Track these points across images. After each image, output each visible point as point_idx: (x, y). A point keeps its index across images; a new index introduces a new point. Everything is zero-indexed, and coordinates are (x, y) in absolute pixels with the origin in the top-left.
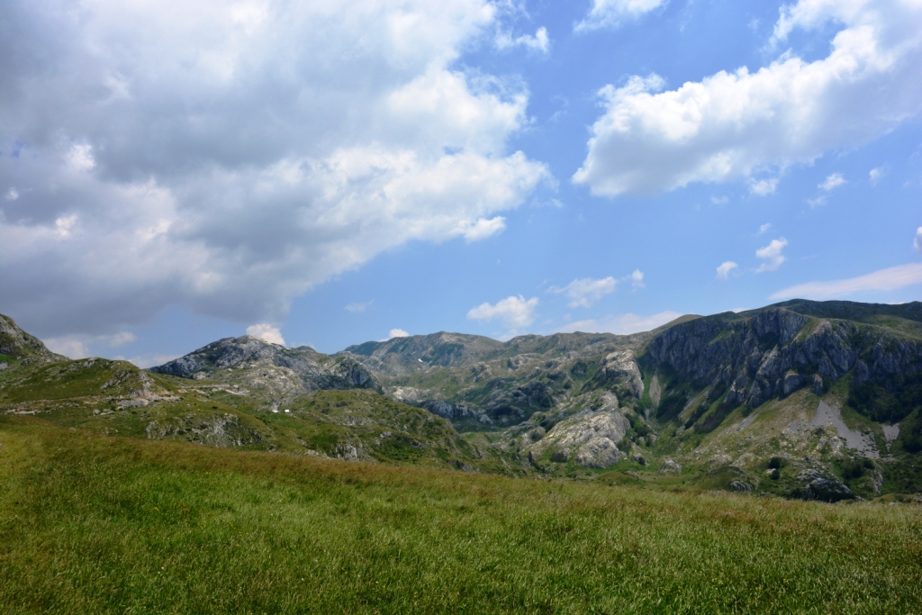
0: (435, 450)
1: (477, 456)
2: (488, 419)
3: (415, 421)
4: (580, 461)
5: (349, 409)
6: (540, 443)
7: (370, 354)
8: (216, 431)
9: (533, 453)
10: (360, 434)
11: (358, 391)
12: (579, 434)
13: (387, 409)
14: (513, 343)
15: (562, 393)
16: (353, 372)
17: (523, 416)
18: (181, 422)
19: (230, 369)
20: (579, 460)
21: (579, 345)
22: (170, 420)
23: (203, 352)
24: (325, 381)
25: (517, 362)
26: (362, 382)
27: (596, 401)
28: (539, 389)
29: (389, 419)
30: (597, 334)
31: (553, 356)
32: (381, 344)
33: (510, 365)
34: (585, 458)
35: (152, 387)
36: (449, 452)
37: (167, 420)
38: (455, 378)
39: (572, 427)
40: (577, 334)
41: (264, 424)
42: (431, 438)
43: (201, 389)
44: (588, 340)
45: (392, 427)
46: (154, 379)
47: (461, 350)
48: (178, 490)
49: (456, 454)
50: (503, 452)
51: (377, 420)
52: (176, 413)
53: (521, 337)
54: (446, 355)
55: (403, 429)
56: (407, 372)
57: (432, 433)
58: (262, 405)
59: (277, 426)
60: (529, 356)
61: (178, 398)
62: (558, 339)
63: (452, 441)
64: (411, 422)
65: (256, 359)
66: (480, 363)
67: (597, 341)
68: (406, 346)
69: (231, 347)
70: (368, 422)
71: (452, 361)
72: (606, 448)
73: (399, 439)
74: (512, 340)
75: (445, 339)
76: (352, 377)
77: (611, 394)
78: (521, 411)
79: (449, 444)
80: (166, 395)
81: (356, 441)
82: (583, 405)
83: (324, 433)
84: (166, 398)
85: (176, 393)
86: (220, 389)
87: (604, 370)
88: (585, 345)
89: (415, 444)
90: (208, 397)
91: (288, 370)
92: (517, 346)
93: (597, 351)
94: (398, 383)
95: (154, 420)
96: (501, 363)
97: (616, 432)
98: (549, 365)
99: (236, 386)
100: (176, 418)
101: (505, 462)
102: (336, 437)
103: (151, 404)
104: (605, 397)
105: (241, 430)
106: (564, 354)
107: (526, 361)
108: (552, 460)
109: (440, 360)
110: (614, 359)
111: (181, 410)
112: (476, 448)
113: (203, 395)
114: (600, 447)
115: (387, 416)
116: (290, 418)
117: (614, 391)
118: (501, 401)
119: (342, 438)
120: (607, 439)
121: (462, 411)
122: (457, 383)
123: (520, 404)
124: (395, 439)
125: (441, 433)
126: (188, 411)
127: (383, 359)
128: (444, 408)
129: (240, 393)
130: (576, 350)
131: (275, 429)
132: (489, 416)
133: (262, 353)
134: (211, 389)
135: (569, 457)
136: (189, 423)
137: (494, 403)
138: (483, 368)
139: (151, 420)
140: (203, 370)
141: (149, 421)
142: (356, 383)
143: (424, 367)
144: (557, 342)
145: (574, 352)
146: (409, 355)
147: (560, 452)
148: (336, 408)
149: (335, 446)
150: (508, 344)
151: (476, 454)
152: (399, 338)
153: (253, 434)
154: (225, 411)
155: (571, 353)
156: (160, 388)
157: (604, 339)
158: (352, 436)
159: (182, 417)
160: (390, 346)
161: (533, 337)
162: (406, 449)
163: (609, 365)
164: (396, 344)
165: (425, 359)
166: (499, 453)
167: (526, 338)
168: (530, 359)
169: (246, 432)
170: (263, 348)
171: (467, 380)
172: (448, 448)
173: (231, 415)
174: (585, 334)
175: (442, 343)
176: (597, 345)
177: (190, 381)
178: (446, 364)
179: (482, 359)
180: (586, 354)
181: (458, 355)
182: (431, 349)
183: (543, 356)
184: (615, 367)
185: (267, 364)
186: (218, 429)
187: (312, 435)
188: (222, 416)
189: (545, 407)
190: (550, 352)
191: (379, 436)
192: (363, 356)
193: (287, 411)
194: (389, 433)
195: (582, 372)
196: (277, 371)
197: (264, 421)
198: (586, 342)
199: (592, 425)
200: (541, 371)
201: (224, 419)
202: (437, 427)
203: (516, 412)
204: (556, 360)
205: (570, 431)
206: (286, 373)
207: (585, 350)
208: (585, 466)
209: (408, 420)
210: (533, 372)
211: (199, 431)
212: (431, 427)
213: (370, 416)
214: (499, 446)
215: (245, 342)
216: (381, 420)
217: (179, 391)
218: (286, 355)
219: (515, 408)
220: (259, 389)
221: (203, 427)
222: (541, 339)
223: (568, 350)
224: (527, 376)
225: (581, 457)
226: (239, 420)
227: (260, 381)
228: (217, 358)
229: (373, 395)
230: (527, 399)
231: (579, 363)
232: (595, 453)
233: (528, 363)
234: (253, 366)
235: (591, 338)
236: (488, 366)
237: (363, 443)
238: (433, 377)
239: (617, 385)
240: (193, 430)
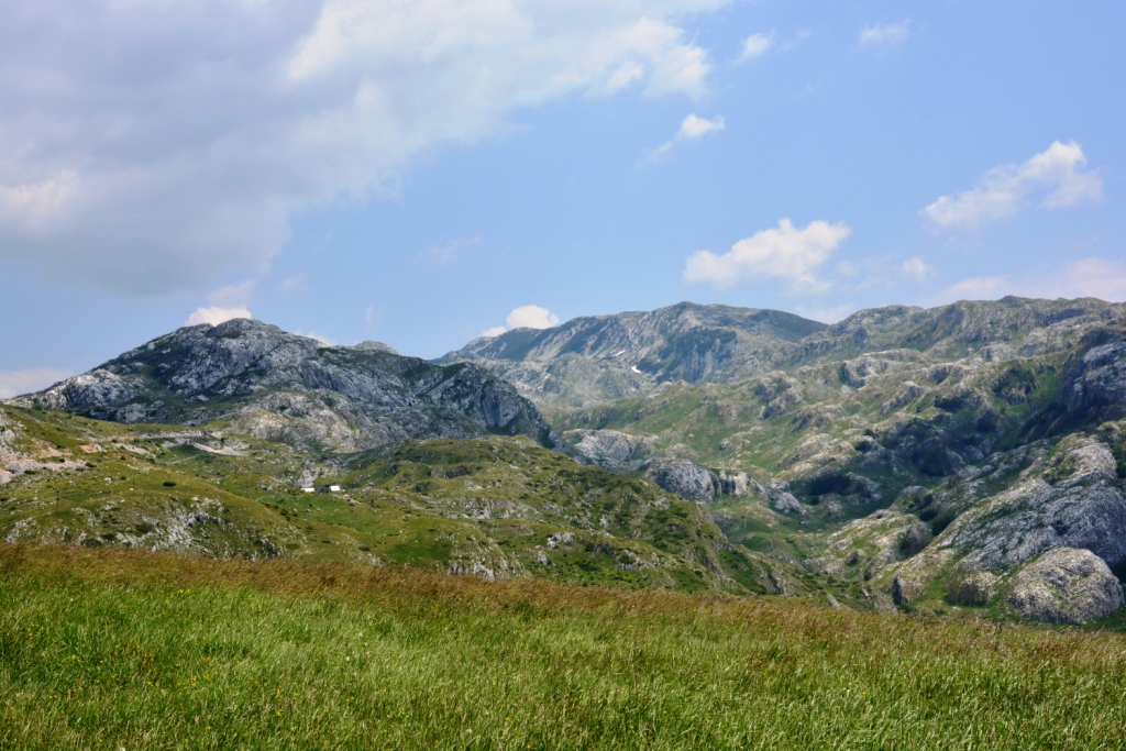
0: (674, 573)
1: (770, 588)
2: (795, 503)
3: (626, 506)
4: (1021, 604)
5: (476, 481)
6: (919, 558)
7: (522, 358)
8: (172, 538)
9: (902, 582)
10: (502, 538)
11: (497, 440)
12: (1015, 541)
13: (562, 480)
14: (851, 327)
15: (972, 442)
16: (483, 398)
17: (877, 496)
18: (91, 520)
19: (202, 397)
20: (1017, 603)
21: (1014, 327)
22: (64, 515)
23: (139, 358)
24: (419, 419)
25: (861, 370)
26: (504, 422)
27: (1059, 461)
28: (916, 434)
29: (567, 504)
30: (1061, 302)
31: (949, 355)
32: (546, 333)
33: (844, 376)
34: (1032, 599)
35: (17, 441)
36: (705, 578)
37: (57, 515)
38: (717, 408)
39: (997, 523)
40: (1010, 301)
41: (283, 520)
42: (663, 547)
43: (136, 442)
44: (1037, 315)
45: (575, 523)
46: (23, 421)
47: (731, 344)
48: (122, 620)
49: (722, 584)
50: (831, 581)
51: (539, 507)
52: (78, 498)
53: (871, 313)
54: (696, 356)
55: (598, 527)
56: (607, 397)
57: (665, 534)
58: (279, 476)
59: (314, 524)
60: (891, 357)
61: (81, 463)
62: (961, 315)
63: (711, 554)
64: (617, 509)
65: (262, 373)
66: (775, 374)
67: (1060, 317)
68: (602, 337)
69: (204, 345)
70: (521, 513)
71: (708, 370)
72: (1086, 575)
73: (589, 548)
74: (850, 319)
75: (692, 320)
76: (481, 409)
77: (1097, 445)
78: (872, 485)
79: (705, 561)
80: (54, 459)
81: (494, 555)
82: (1025, 473)
83: (419, 536)
84: (54, 466)
85: (77, 454)
86: (181, 442)
87: (1078, 387)
88: (1029, 329)
89: (626, 560)
90: (152, 461)
91: (335, 395)
92: (861, 333)
93: (1059, 342)
94: (585, 421)
95: (24, 517)
96: (825, 373)
97: (1110, 538)
98: (939, 377)
99: (218, 435)
100: (80, 510)
101: (836, 604)
102: (448, 546)
103: (17, 481)
104: (1080, 452)
105: (230, 534)
106: (976, 350)
107: (885, 367)
108: (950, 601)
109: (681, 369)
110: (1102, 361)
111: (89, 493)
112: (769, 571)
113: (140, 457)
114: (1071, 572)
115: (563, 498)
116: (341, 503)
117: (1105, 438)
118: (824, 462)
119: (462, 547)
120: (1088, 553)
121: (733, 485)
122: (721, 420)
123: (870, 469)
124: (581, 548)
125: (686, 536)
126: (107, 493)
127: (550, 369)
128: (692, 477)
129: (227, 450)
130: (1006, 340)
131: (310, 529)
132: (797, 496)
133: (275, 358)
134: (159, 442)
135: (991, 594)
136: (109, 521)
137: (809, 466)
138: (781, 386)
139: (18, 518)
140: (139, 400)
141: (12, 519)
142: (491, 422)
143: (644, 386)
144: (958, 322)
145: (1002, 345)
146: (609, 358)
147: (969, 580)
148: (446, 481)
149: (446, 564)
150: (841, 328)
151: (767, 584)
152: (587, 320)
153: (258, 543)
154: (194, 491)
155: (994, 346)
156: (39, 443)
157: (1080, 312)
158: (484, 544)
159: (91, 508)
160: (566, 338)
161: (900, 311)
162: (606, 571)
163: (1091, 375)
164: (578, 333)
165: (645, 365)
166: (821, 582)
167: (884, 314)
168: (891, 363)
169: (244, 537)
170: (276, 347)
171: (745, 415)
172: (702, 569)
173: (207, 501)
174: (1028, 301)
175: (686, 328)
176: (1061, 326)
177: (109, 425)
178: (694, 377)
179: (778, 365)
180: (1031, 348)
181: (723, 356)
182: (660, 342)
183: (924, 356)
184: (1107, 380)
185: (288, 384)
186: (178, 532)
187: (393, 541)
188: (186, 503)
189: (931, 474)
190: (942, 345)
191: (544, 543)
192: (505, 362)
193: (335, 488)
194: (568, 536)
195: (1022, 393)
196: (310, 398)
197: (284, 513)
198: (1032, 321)
199: (1049, 518)
200: (920, 392)
201: (194, 509)
202: (677, 521)
203: (860, 488)
204: (956, 364)
205: (995, 531)
206: (330, 403)
207: (1028, 340)
208: (1034, 618)
209: (609, 507)
210: (900, 393)
211: (132, 539)
212: (663, 521)
213: (524, 497)
214: (822, 565)
215: (234, 335)
216: (548, 506)
217: (85, 448)
218: (329, 361)
219: (858, 477)
220: (271, 440)
221: (143, 529)
222: (919, 317)
223: (986, 341)
224: (886, 404)
225: (1022, 593)
226: (226, 511)
227: (272, 423)
228: (172, 372)
229: (530, 450)
230: (886, 457)
231: (1013, 372)
232: (1059, 585)
233: (889, 373)
234: (255, 388)
235: (1045, 311)
236: (792, 380)
237: (509, 559)
238: (665, 406)
239: (1113, 424)
240: (119, 536)
